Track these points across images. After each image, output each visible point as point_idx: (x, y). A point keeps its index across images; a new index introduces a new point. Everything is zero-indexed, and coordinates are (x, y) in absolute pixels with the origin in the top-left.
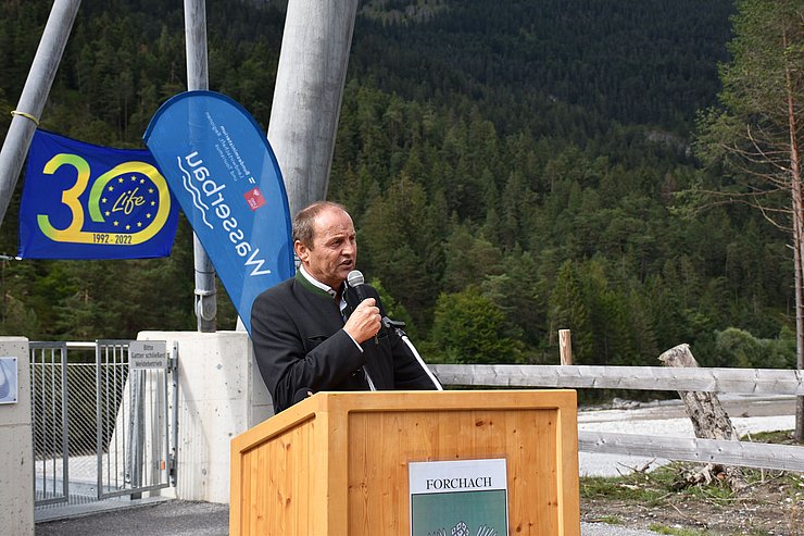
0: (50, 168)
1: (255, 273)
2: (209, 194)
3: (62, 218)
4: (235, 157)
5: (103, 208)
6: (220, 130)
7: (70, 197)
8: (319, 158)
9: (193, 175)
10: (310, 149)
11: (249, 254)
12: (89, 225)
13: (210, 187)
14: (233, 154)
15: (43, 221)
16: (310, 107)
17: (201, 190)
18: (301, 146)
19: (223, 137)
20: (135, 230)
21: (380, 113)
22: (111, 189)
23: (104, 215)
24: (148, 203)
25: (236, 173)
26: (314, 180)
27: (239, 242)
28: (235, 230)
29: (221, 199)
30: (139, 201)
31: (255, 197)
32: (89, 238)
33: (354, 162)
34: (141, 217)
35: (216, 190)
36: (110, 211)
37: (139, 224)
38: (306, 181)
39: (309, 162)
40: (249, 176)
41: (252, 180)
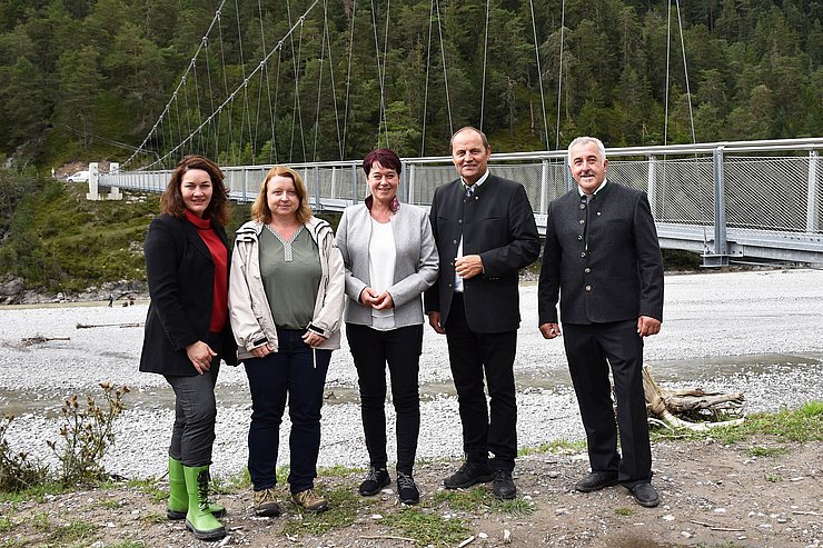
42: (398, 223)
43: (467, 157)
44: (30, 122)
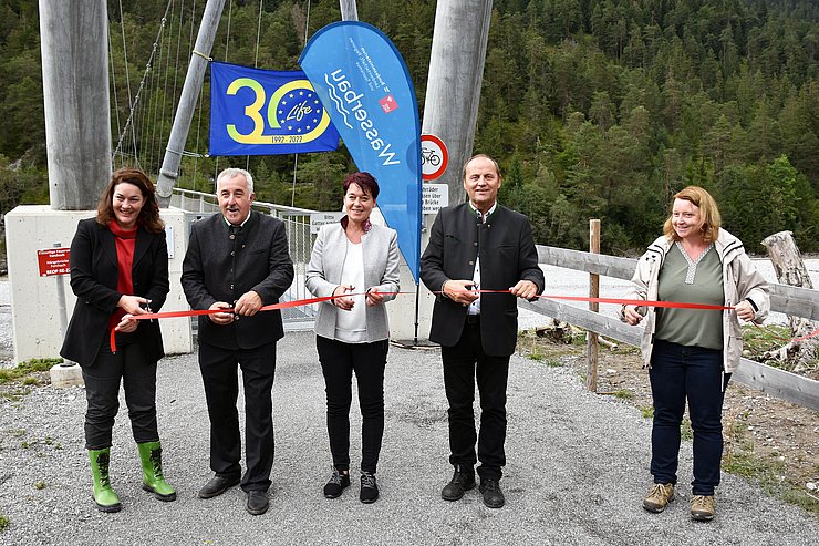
0: (232, 89)
1: (386, 163)
2: (349, 102)
3: (246, 126)
4: (372, 71)
5: (279, 117)
6: (361, 51)
7: (252, 111)
8: (464, 68)
9: (337, 88)
10: (456, 61)
11: (382, 148)
12: (268, 131)
13: (350, 97)
14: (371, 69)
15: (232, 130)
16: (455, 27)
17: (344, 100)
18: (449, 59)
19: (363, 56)
20: (305, 132)
21: (801, 36)
22: (284, 103)
23: (279, 122)
24: (314, 111)
25: (373, 84)
26: (461, 86)
27: (374, 139)
28: (371, 129)
29: (360, 106)
30: (308, 110)
31: (389, 103)
32: (268, 140)
33: (779, 73)
34: (309, 122)
35: (355, 98)
36: (285, 119)
37: (308, 127)
38: (454, 88)
39: (455, 72)
40: (384, 86)
41: (386, 89)
42: (368, 243)
43: (481, 181)
44: (34, 131)
